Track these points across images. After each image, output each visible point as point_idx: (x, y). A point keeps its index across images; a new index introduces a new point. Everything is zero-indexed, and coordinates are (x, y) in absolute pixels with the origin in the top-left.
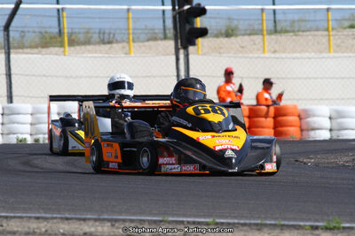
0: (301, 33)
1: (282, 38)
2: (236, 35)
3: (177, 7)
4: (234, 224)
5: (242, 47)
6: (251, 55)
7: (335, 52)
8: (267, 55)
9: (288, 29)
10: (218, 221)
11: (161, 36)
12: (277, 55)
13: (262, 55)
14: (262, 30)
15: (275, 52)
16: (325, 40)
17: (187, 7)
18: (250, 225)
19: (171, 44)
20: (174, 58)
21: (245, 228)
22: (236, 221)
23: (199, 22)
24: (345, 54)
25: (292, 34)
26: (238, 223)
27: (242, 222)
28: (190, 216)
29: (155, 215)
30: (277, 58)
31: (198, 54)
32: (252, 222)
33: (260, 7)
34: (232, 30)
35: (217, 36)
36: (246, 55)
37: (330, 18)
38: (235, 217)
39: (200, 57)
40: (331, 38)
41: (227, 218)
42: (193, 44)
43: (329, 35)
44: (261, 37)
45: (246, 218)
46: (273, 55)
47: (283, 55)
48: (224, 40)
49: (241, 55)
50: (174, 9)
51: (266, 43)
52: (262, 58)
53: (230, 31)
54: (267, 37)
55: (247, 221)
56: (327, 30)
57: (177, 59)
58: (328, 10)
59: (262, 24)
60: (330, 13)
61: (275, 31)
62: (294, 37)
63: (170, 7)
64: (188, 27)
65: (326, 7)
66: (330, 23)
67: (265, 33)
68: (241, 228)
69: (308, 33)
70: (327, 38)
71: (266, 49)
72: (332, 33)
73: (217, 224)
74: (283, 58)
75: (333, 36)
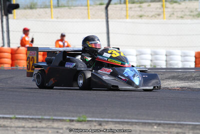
0: (72, 7)
2: (36, 8)
5: (40, 15)
6: (44, 20)
7: (91, 18)
9: (66, 5)
10: (17, 116)
12: (59, 20)
13: (50, 20)
14: (50, 6)
15: (58, 18)
16: (86, 12)
18: (35, 119)
21: (32, 121)
22: (27, 117)
24: (97, 20)
25: (67, 8)
26: (29, 118)
27: (31, 117)
28: (1, 114)
30: (59, 22)
31: (14, 19)
32: (37, 117)
34: (34, 5)
35: (25, 8)
36: (41, 20)
38: (27, 115)
39: (15, 20)
40: (89, 10)
41: (22, 114)
42: (11, 13)
43: (88, 9)
44: (50, 9)
45: (34, 115)
46: (55, 20)
47: (62, 20)
48: (29, 11)
49: (38, 20)
51: (53, 13)
52: (50, 21)
53: (33, 6)
54: (53, 9)
55: (34, 117)
56: (87, 6)
57: (2, 22)
59: (50, 2)
62: (69, 10)
64: (8, 3)
66: (89, 2)
67: (52, 7)
68: (30, 120)
69: (76, 8)
70: (87, 10)
71: (53, 16)
72: (90, 8)
73: (16, 118)
74: (62, 22)
75: (91, 9)
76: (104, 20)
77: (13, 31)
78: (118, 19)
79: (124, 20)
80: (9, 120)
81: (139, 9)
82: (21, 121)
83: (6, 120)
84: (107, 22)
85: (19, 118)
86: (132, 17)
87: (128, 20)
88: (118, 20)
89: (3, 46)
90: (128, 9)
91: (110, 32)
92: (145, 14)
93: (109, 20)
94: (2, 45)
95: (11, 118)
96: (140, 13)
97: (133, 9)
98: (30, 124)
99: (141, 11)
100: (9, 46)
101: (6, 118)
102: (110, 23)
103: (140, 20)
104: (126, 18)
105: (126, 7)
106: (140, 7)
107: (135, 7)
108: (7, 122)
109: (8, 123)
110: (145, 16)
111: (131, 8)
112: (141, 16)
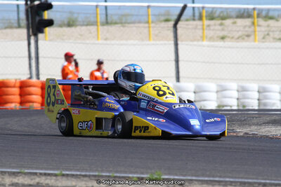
0: (127, 25)
1: (112, 29)
2: (76, 26)
3: (29, 3)
4: (77, 175)
5: (81, 35)
6: (88, 42)
7: (154, 40)
8: (100, 41)
10: (64, 172)
11: (16, 25)
12: (108, 42)
13: (97, 42)
14: (97, 22)
15: (106, 39)
16: (146, 31)
17: (37, 3)
18: (89, 176)
19: (24, 32)
20: (26, 42)
21: (85, 179)
22: (78, 173)
23: (47, 15)
24: (162, 42)
25: (119, 25)
26: (80, 175)
27: (83, 173)
28: (42, 169)
29: (13, 168)
30: (108, 44)
31: (45, 40)
32: (91, 174)
33: (95, 4)
34: (73, 21)
35: (61, 26)
36: (84, 42)
37: (150, 13)
38: (78, 170)
39: (47, 42)
40: (151, 29)
41: (71, 170)
42: (42, 32)
43: (149, 27)
44: (96, 27)
45: (87, 171)
46: (105, 42)
47: (113, 42)
48: (66, 30)
49: (79, 41)
50: (26, 4)
51: (100, 33)
52: (96, 44)
53: (71, 23)
54: (100, 27)
55: (88, 173)
56: (148, 22)
57: (29, 44)
58: (148, 7)
59: (97, 17)
60: (150, 10)
61: (107, 23)
62: (122, 28)
63: (24, 2)
64: (37, 19)
65: (146, 4)
66: (150, 17)
67: (99, 24)
68: (82, 178)
69: (132, 25)
70: (147, 29)
71: (100, 37)
72: (151, 25)
73: (63, 175)
74: (113, 45)
75: (153, 27)
76: (172, 42)
77: (44, 58)
78: (191, 41)
79: (200, 43)
80: (54, 178)
81: (220, 28)
82: (69, 178)
83: (49, 177)
84: (176, 45)
85: (67, 175)
86: (211, 39)
87: (205, 43)
88: (191, 43)
89: (31, 78)
90: (205, 27)
91: (180, 59)
92: (229, 35)
93: (179, 42)
94: (29, 76)
95: (56, 175)
96: (222, 34)
97: (212, 28)
98: (84, 183)
99: (223, 30)
100: (38, 78)
101: (49, 175)
102: (180, 47)
103: (221, 43)
104: (203, 40)
105: (203, 25)
106: (221, 24)
107: (215, 25)
108: (51, 179)
109: (53, 181)
110: (229, 37)
111: (208, 26)
112: (223, 38)
